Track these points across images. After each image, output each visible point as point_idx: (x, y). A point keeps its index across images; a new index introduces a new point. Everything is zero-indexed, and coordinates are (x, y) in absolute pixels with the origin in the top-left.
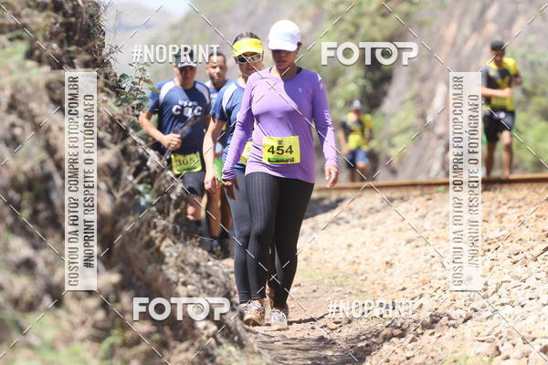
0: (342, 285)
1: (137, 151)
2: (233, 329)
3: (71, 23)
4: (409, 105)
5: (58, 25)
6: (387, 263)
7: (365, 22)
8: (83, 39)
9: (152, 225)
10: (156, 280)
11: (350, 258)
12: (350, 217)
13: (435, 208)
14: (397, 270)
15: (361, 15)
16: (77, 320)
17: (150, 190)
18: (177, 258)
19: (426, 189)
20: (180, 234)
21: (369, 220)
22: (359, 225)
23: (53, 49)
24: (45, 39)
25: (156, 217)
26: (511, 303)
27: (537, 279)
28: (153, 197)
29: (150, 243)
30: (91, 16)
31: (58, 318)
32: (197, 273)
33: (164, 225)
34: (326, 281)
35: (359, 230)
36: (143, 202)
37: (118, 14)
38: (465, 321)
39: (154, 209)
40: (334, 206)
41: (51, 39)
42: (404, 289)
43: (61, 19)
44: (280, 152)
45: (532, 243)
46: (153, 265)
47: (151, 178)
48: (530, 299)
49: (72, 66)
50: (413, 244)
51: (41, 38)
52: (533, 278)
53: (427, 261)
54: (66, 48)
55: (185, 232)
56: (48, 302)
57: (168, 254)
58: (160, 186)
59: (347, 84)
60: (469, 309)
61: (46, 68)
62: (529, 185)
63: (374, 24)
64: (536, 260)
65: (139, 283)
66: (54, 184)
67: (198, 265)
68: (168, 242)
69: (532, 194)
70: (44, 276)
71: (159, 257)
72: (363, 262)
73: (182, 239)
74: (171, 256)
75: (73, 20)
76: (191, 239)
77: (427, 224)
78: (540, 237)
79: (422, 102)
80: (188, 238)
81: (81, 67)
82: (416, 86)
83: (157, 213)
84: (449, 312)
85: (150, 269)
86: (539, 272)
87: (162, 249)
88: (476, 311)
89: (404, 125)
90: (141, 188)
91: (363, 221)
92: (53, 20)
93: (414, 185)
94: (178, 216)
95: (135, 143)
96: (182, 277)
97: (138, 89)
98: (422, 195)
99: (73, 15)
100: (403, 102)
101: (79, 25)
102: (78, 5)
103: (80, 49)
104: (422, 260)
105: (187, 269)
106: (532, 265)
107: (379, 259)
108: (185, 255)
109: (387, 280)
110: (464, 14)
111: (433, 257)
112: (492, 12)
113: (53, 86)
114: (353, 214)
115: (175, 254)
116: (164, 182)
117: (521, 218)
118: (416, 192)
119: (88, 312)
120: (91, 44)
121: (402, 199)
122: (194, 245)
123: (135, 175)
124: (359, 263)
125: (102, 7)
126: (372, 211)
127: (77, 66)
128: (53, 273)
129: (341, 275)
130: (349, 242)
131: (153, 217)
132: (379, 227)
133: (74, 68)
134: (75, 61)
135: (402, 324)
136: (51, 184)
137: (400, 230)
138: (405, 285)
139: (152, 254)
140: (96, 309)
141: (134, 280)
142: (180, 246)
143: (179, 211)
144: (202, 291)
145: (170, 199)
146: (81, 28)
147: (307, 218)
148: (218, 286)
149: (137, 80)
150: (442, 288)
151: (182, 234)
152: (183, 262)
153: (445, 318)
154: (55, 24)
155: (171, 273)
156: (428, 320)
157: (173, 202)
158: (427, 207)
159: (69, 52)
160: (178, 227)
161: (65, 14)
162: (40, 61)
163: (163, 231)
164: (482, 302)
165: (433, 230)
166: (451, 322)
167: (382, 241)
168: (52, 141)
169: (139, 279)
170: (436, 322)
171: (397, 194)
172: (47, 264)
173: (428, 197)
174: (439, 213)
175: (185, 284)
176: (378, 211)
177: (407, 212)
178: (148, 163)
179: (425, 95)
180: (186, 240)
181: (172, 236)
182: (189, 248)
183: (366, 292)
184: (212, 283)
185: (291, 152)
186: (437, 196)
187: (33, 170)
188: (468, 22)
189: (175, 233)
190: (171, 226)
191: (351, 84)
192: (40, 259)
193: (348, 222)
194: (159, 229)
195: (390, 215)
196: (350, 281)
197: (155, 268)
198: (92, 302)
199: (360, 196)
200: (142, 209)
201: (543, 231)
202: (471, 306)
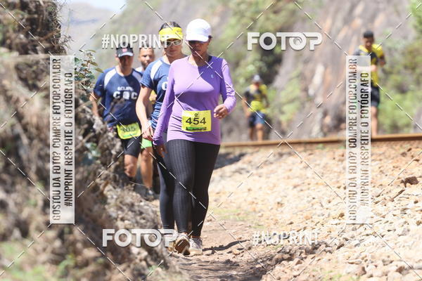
0: (243, 221)
1: (86, 117)
2: (160, 254)
3: (34, 19)
4: (295, 82)
5: (24, 20)
6: (278, 203)
7: (261, 18)
8: (43, 31)
9: (97, 174)
10: (100, 217)
11: (250, 199)
12: (249, 168)
13: (316, 161)
14: (286, 208)
15: (258, 12)
16: (39, 248)
17: (96, 147)
18: (117, 199)
19: (308, 146)
20: (118, 181)
21: (264, 170)
22: (257, 174)
23: (20, 39)
24: (15, 31)
25: (100, 168)
26: (374, 234)
27: (394, 215)
28: (98, 153)
29: (96, 188)
30: (50, 13)
31: (25, 246)
32: (132, 211)
33: (107, 174)
34: (231, 217)
35: (257, 177)
36: (90, 157)
37: (71, 12)
38: (339, 248)
39: (99, 162)
40: (237, 159)
41: (19, 31)
42: (291, 223)
43: (26, 16)
44: (196, 122)
45: (390, 188)
46: (98, 205)
47: (96, 138)
48: (389, 231)
49: (36, 52)
50: (299, 188)
51: (11, 31)
52: (391, 214)
53: (309, 202)
54: (30, 38)
55: (122, 179)
56: (17, 233)
57: (109, 197)
58: (103, 144)
59: (247, 65)
60: (341, 238)
61: (15, 54)
62: (388, 142)
63: (268, 19)
64: (393, 201)
65: (87, 219)
66: (22, 143)
67: (132, 205)
68: (110, 187)
69: (390, 150)
70: (14, 214)
71: (102, 199)
72: (260, 203)
73: (120, 185)
74: (112, 198)
75: (36, 16)
76: (127, 185)
77: (309, 173)
78: (395, 183)
79: (304, 79)
80: (125, 184)
81: (42, 53)
82: (300, 67)
83: (101, 165)
84: (326, 241)
85: (96, 208)
86: (395, 210)
87: (105, 192)
88: (347, 240)
89: (291, 96)
90: (89, 145)
91: (260, 171)
92: (21, 17)
93: (299, 143)
94: (117, 167)
95: (84, 111)
96: (121, 215)
97: (86, 70)
98: (305, 151)
99: (36, 13)
100: (290, 80)
101: (40, 20)
102: (40, 5)
103: (42, 38)
104: (305, 201)
105: (125, 208)
106: (390, 204)
107: (272, 199)
108: (123, 197)
109: (279, 217)
110: (337, 11)
111: (314, 198)
112: (359, 10)
113: (21, 67)
114: (252, 166)
115: (115, 197)
116: (106, 141)
117: (382, 169)
118: (301, 149)
119: (49, 241)
120: (49, 35)
121: (290, 154)
122: (130, 190)
123: (84, 136)
124: (257, 204)
125: (59, 7)
126: (266, 163)
127: (39, 52)
128: (21, 211)
129: (243, 212)
130: (249, 187)
131: (98, 168)
132: (272, 175)
133: (37, 53)
134: (38, 48)
135: (290, 250)
136: (19, 142)
137: (289, 178)
138: (292, 221)
139: (97, 196)
140: (55, 239)
141: (84, 216)
142: (119, 190)
143: (118, 163)
144: (136, 225)
145: (111, 154)
146: (42, 23)
147: (217, 168)
148: (148, 221)
149: (86, 63)
150: (321, 222)
151: (121, 181)
152: (121, 202)
153: (323, 246)
154: (22, 19)
155: (112, 211)
156: (310, 247)
157: (113, 156)
158: (309, 160)
159: (33, 41)
160: (117, 176)
161: (30, 12)
162: (10, 48)
163: (105, 179)
164: (351, 233)
165: (314, 178)
166: (328, 249)
167: (274, 186)
168: (20, 110)
169: (87, 216)
170: (316, 248)
171: (285, 150)
172: (16, 204)
173: (310, 152)
174: (319, 165)
175: (123, 219)
176: (271, 163)
177: (293, 164)
178: (94, 127)
179: (307, 73)
180: (123, 186)
181: (112, 182)
182: (126, 192)
183: (262, 225)
184: (144, 219)
185: (204, 123)
186: (317, 152)
187: (5, 131)
188: (340, 17)
189: (115, 180)
190: (112, 175)
191: (251, 66)
192: (11, 200)
193: (248, 172)
194: (102, 177)
195: (280, 166)
196: (250, 218)
197: (99, 208)
198: (51, 234)
199: (258, 151)
200: (90, 162)
201: (399, 178)
202: (343, 236)
